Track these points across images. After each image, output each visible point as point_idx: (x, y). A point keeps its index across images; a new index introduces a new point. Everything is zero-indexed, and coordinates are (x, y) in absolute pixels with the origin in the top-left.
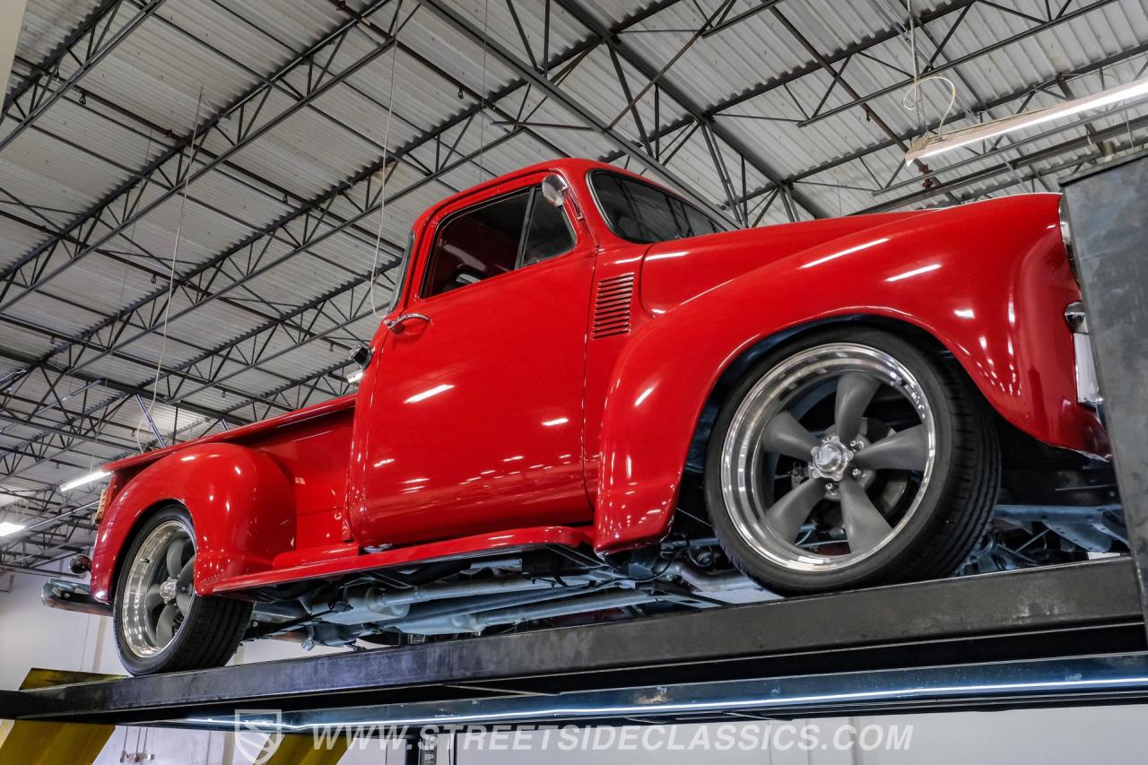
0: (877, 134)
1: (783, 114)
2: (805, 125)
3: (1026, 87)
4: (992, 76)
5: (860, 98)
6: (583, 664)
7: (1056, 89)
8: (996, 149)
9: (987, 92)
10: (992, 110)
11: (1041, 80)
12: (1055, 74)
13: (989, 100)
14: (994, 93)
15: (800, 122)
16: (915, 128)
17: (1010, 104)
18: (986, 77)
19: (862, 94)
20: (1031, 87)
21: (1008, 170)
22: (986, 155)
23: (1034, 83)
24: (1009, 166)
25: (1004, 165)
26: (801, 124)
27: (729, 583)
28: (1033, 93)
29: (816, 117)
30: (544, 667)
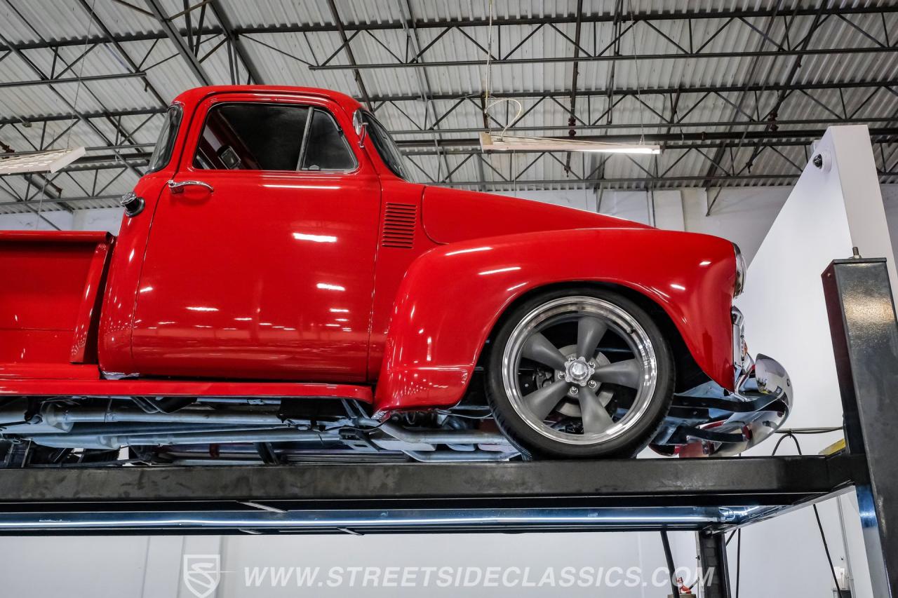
0: (353, 91)
1: (306, 57)
2: (315, 69)
3: (460, 93)
4: (442, 80)
5: (355, 64)
6: (389, 493)
7: (478, 101)
8: (433, 129)
9: (436, 88)
10: (435, 101)
11: (471, 92)
12: (480, 92)
13: (435, 93)
14: (440, 90)
15: (312, 66)
16: (381, 96)
17: (446, 101)
18: (439, 78)
19: (358, 63)
20: (463, 94)
21: (434, 145)
22: (425, 131)
23: (466, 93)
24: (436, 143)
25: (433, 141)
26: (312, 67)
27: (429, 438)
28: (463, 100)
29: (324, 67)
30: (349, 494)
